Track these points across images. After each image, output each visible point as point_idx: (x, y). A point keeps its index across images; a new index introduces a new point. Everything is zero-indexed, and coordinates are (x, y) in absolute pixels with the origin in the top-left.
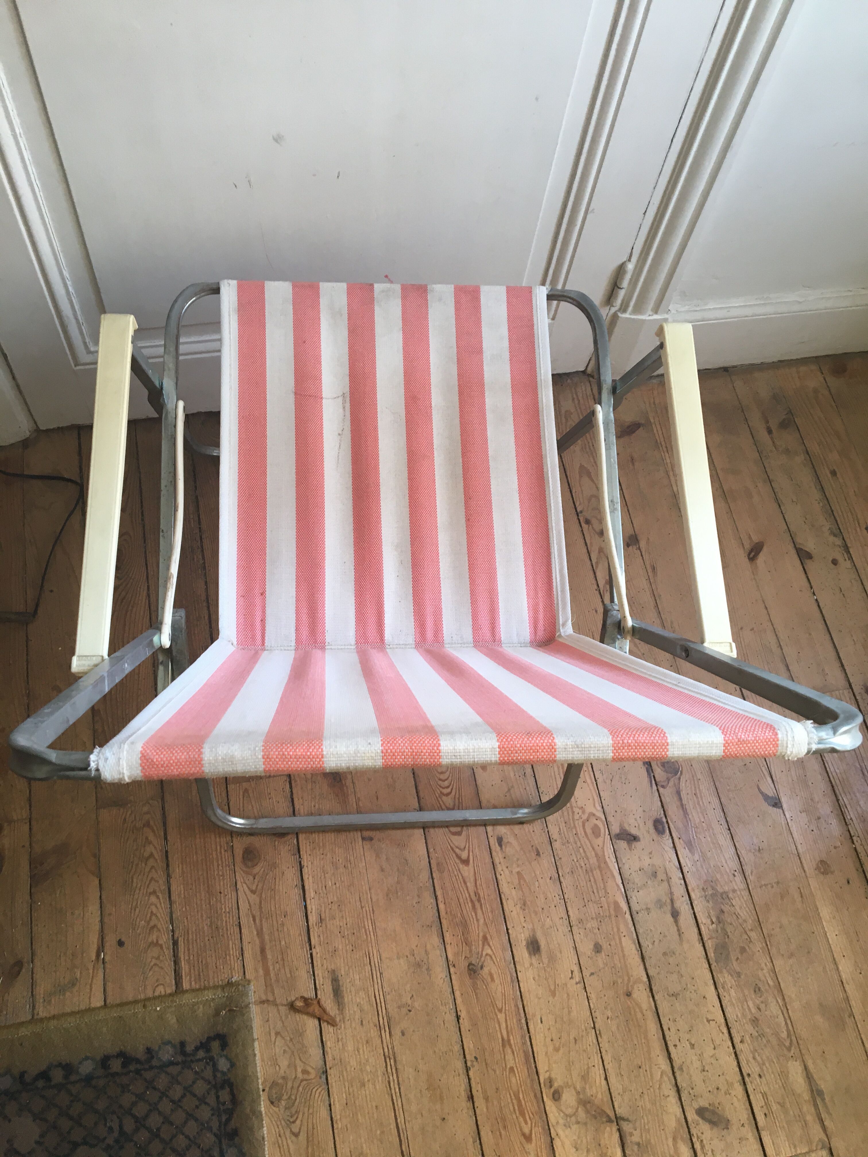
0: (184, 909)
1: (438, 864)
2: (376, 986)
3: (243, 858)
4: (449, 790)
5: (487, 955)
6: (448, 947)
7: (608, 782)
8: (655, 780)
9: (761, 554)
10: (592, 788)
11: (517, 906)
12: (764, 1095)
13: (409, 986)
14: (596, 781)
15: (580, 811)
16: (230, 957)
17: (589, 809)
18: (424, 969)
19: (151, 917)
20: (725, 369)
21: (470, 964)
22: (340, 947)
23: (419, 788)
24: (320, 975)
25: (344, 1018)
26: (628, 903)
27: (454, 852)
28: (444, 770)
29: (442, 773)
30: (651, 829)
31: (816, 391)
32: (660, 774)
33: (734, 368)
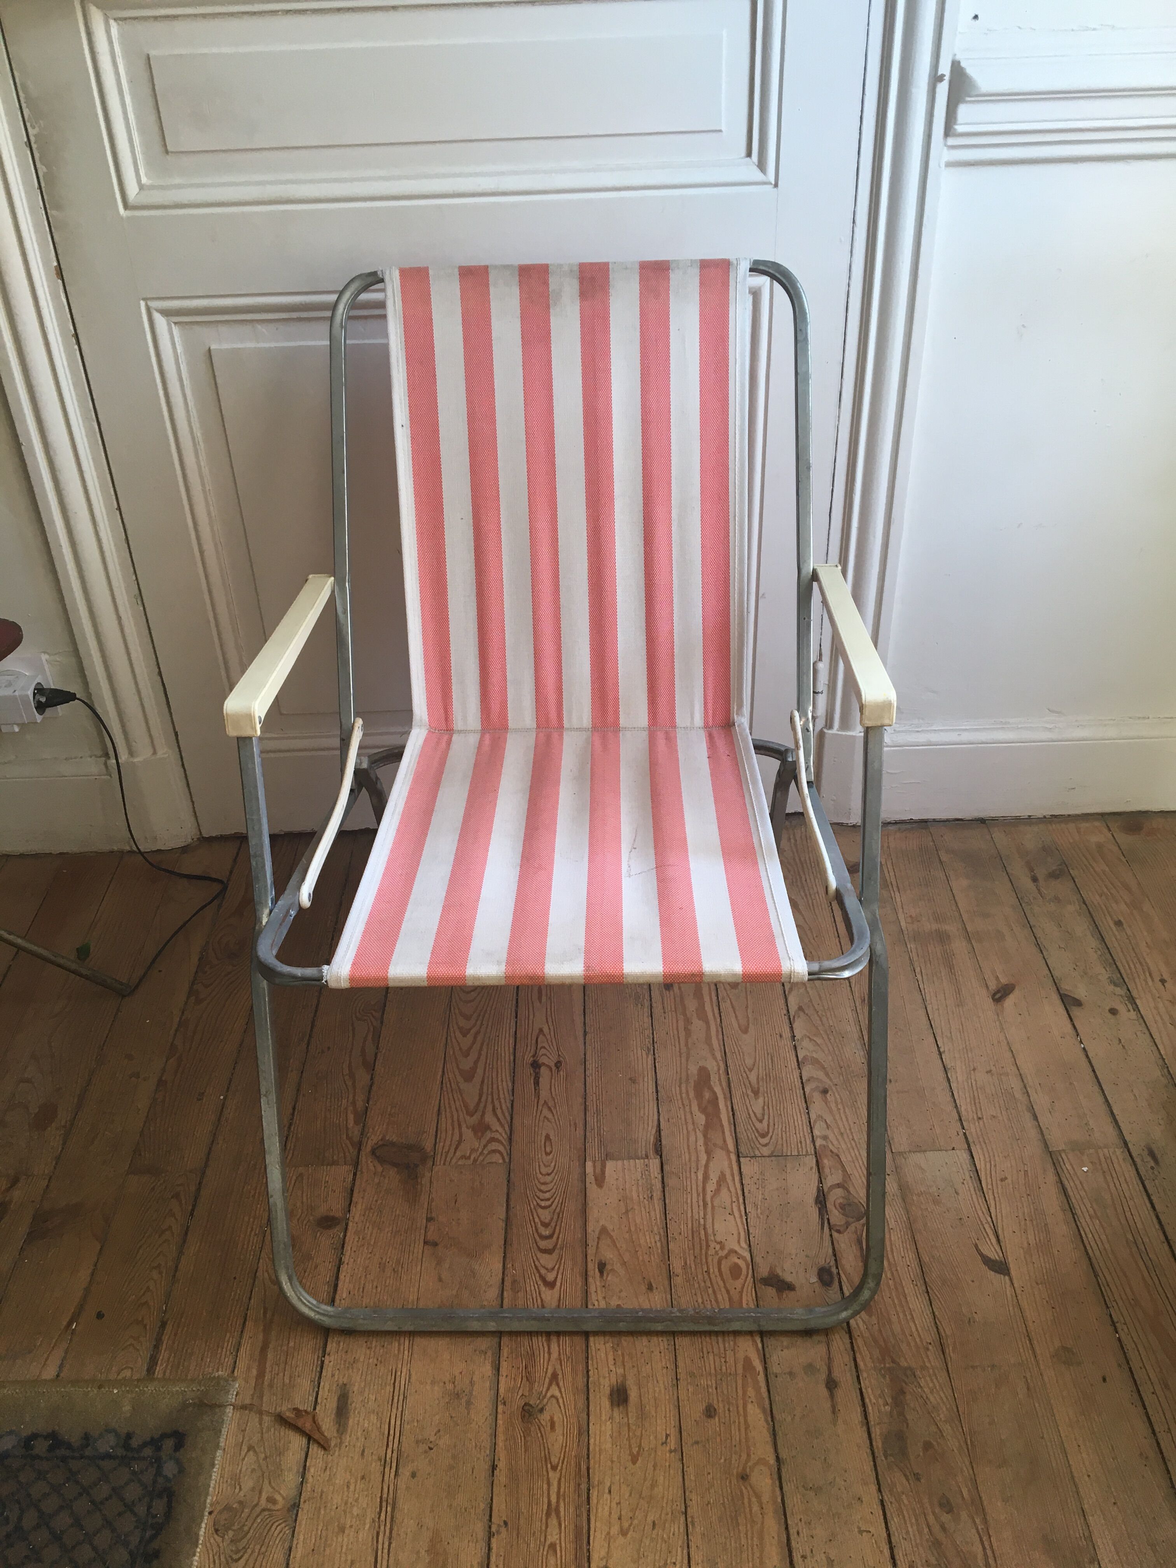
0: (186, 1289)
1: (514, 1282)
2: (394, 1411)
4: (548, 1203)
5: (553, 1396)
6: (502, 1380)
7: (762, 1217)
8: (829, 1223)
9: (1011, 996)
10: (739, 1223)
11: (607, 1345)
13: (437, 1417)
14: (746, 1215)
15: (718, 1247)
16: (222, 1351)
17: (732, 1244)
18: (463, 1401)
19: (144, 1294)
20: (982, 821)
21: (527, 1404)
22: (362, 1359)
23: (512, 1197)
24: (327, 1385)
25: (341, 1443)
26: (765, 1363)
27: (538, 1271)
28: (548, 1181)
29: (544, 1184)
30: (814, 1279)
31: (1100, 846)
32: (836, 1217)
33: (993, 819)
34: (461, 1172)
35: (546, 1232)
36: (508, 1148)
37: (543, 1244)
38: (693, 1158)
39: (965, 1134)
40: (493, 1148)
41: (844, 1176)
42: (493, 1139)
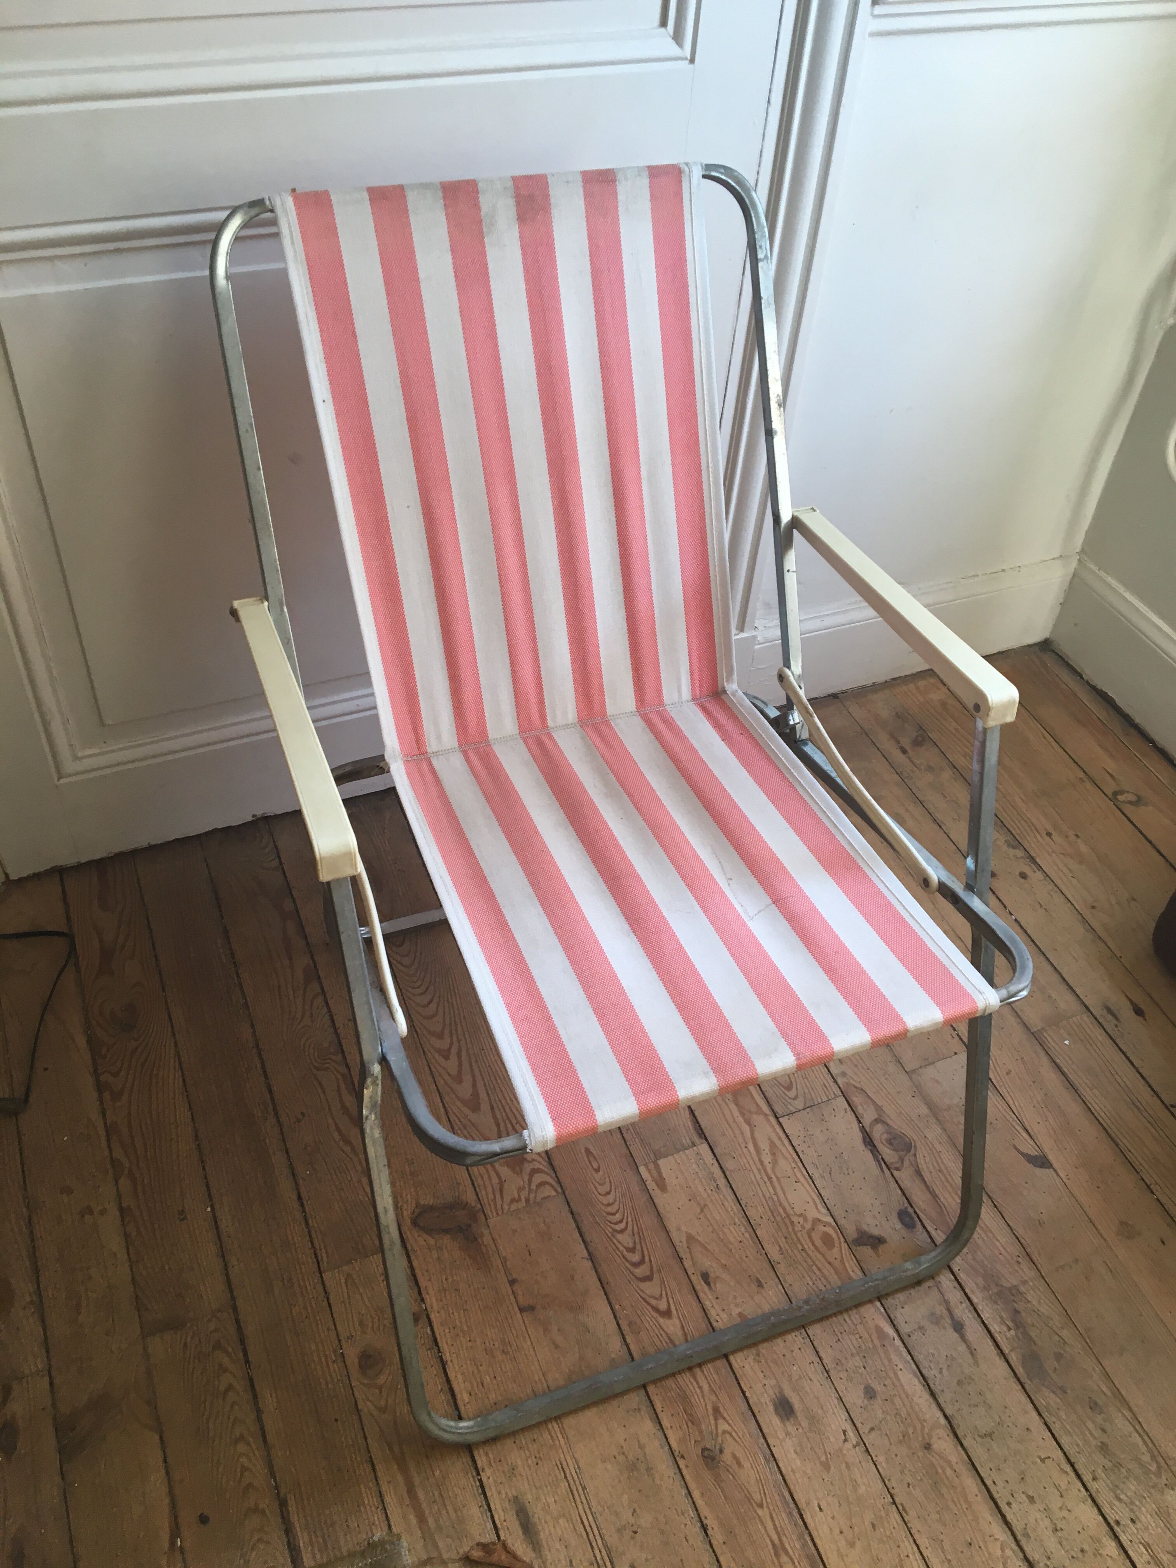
0: (288, 1453)
1: (630, 1324)
2: (580, 1507)
3: (360, 1366)
4: (623, 1225)
5: (724, 1432)
6: (669, 1433)
7: (827, 1175)
8: (885, 1163)
10: (808, 1188)
11: (750, 1360)
12: (1147, 1546)
14: (811, 1178)
15: (801, 1220)
16: (365, 1508)
17: (812, 1213)
18: (642, 1467)
19: (242, 1475)
20: (834, 696)
21: (704, 1450)
22: (519, 1463)
23: (583, 1230)
24: (499, 1507)
25: (544, 1563)
26: (894, 1325)
27: (648, 1304)
28: (611, 1201)
29: (609, 1205)
30: (899, 1226)
31: (943, 704)
32: (887, 1153)
33: (843, 692)
34: (520, 1219)
35: (636, 1258)
36: (554, 1175)
37: (640, 1271)
38: (737, 1132)
39: (958, 1035)
40: (539, 1181)
41: (877, 1110)
42: (534, 1171)
